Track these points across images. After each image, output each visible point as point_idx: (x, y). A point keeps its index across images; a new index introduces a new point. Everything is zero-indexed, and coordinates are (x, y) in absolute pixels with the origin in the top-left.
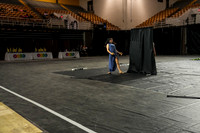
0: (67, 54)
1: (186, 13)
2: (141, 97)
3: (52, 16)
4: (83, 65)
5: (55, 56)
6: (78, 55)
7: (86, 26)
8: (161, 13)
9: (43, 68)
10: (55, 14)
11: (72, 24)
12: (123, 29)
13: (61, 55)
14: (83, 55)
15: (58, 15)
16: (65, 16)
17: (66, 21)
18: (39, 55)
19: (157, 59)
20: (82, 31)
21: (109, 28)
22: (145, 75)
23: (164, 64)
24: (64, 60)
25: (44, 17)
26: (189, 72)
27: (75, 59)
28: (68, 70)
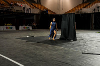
0: (24, 28)
1: (94, 6)
3: (16, 4)
4: (33, 34)
5: (17, 28)
6: (31, 28)
7: (36, 11)
8: (79, 5)
9: (10, 35)
10: (18, 3)
11: (28, 10)
12: (58, 14)
13: (21, 28)
14: (34, 28)
15: (20, 4)
16: (23, 5)
17: (24, 8)
18: (7, 28)
20: (34, 14)
21: (49, 13)
22: (70, 40)
23: (81, 35)
24: (22, 31)
25: (11, 5)
26: (95, 39)
27: (29, 30)
28: (25, 37)
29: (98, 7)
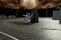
1: (47, 5)
2: (34, 29)
4: (16, 20)
5: (8, 17)
6: (15, 17)
7: (17, 8)
8: (40, 5)
12: (29, 9)
16: (11, 5)
17: (11, 6)
18: (2, 17)
19: (39, 18)
21: (24, 9)
23: (41, 20)
24: (10, 18)
26: (48, 22)
27: (14, 18)
28: (12, 21)
29: (49, 6)
